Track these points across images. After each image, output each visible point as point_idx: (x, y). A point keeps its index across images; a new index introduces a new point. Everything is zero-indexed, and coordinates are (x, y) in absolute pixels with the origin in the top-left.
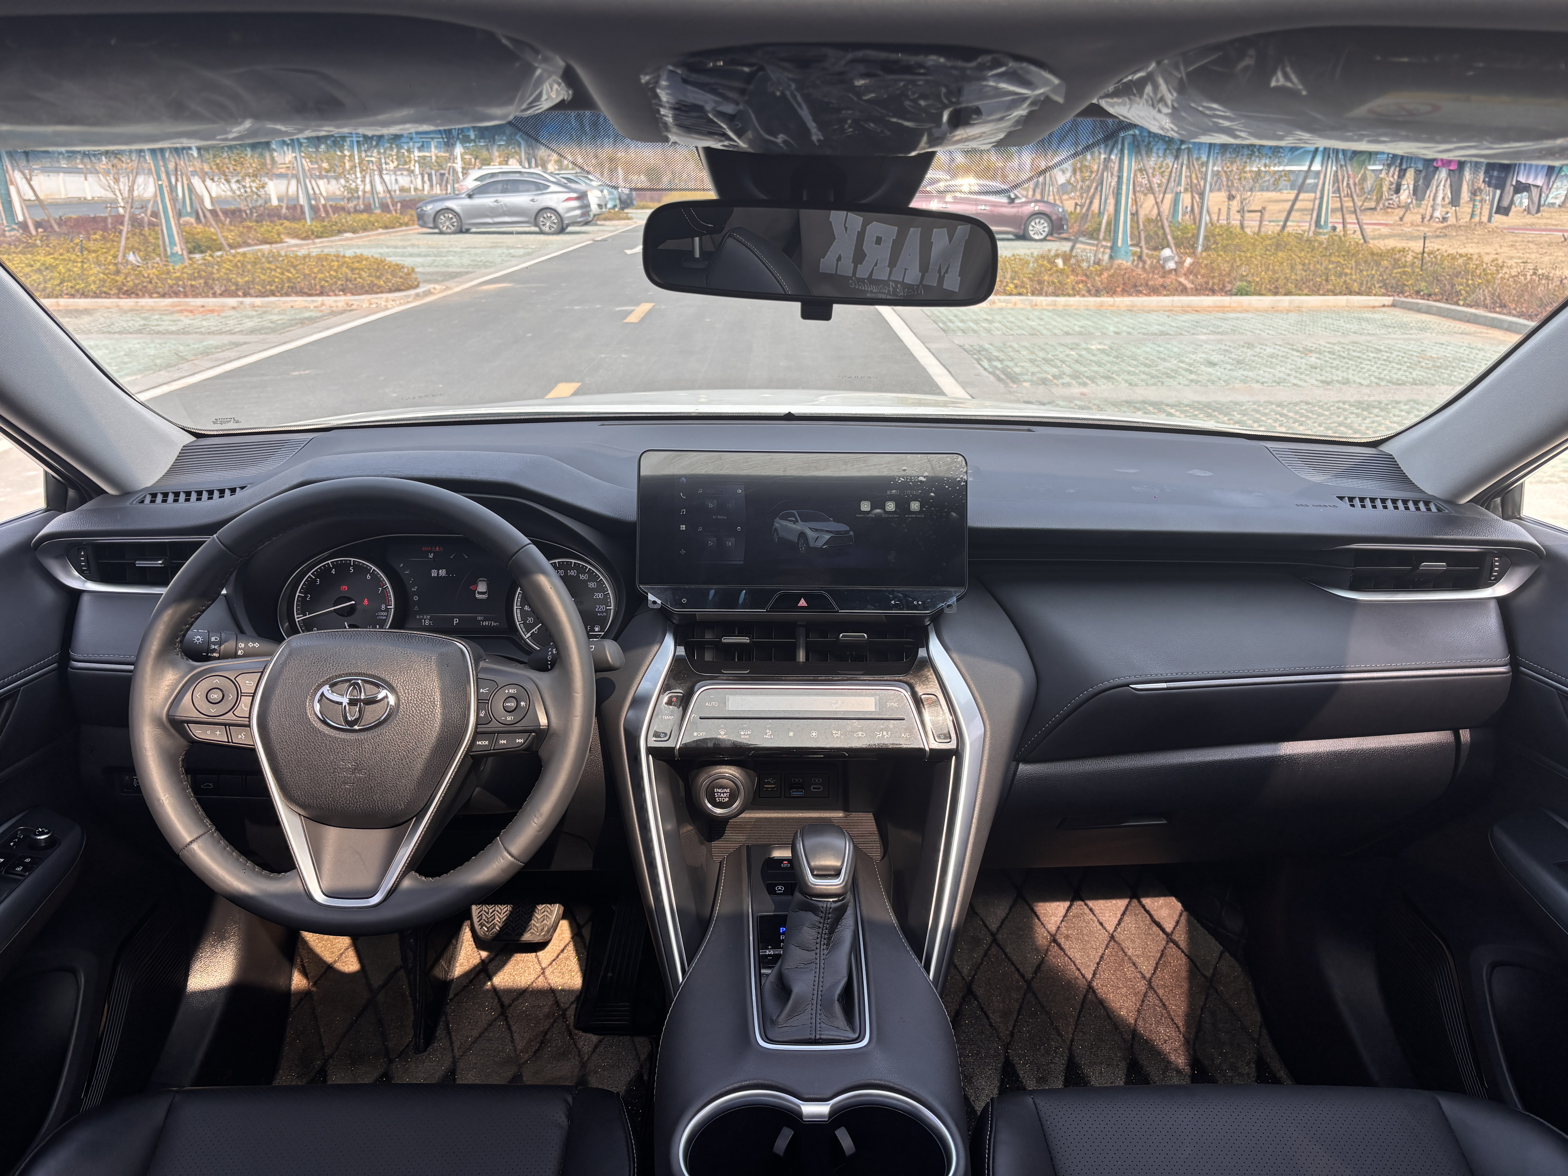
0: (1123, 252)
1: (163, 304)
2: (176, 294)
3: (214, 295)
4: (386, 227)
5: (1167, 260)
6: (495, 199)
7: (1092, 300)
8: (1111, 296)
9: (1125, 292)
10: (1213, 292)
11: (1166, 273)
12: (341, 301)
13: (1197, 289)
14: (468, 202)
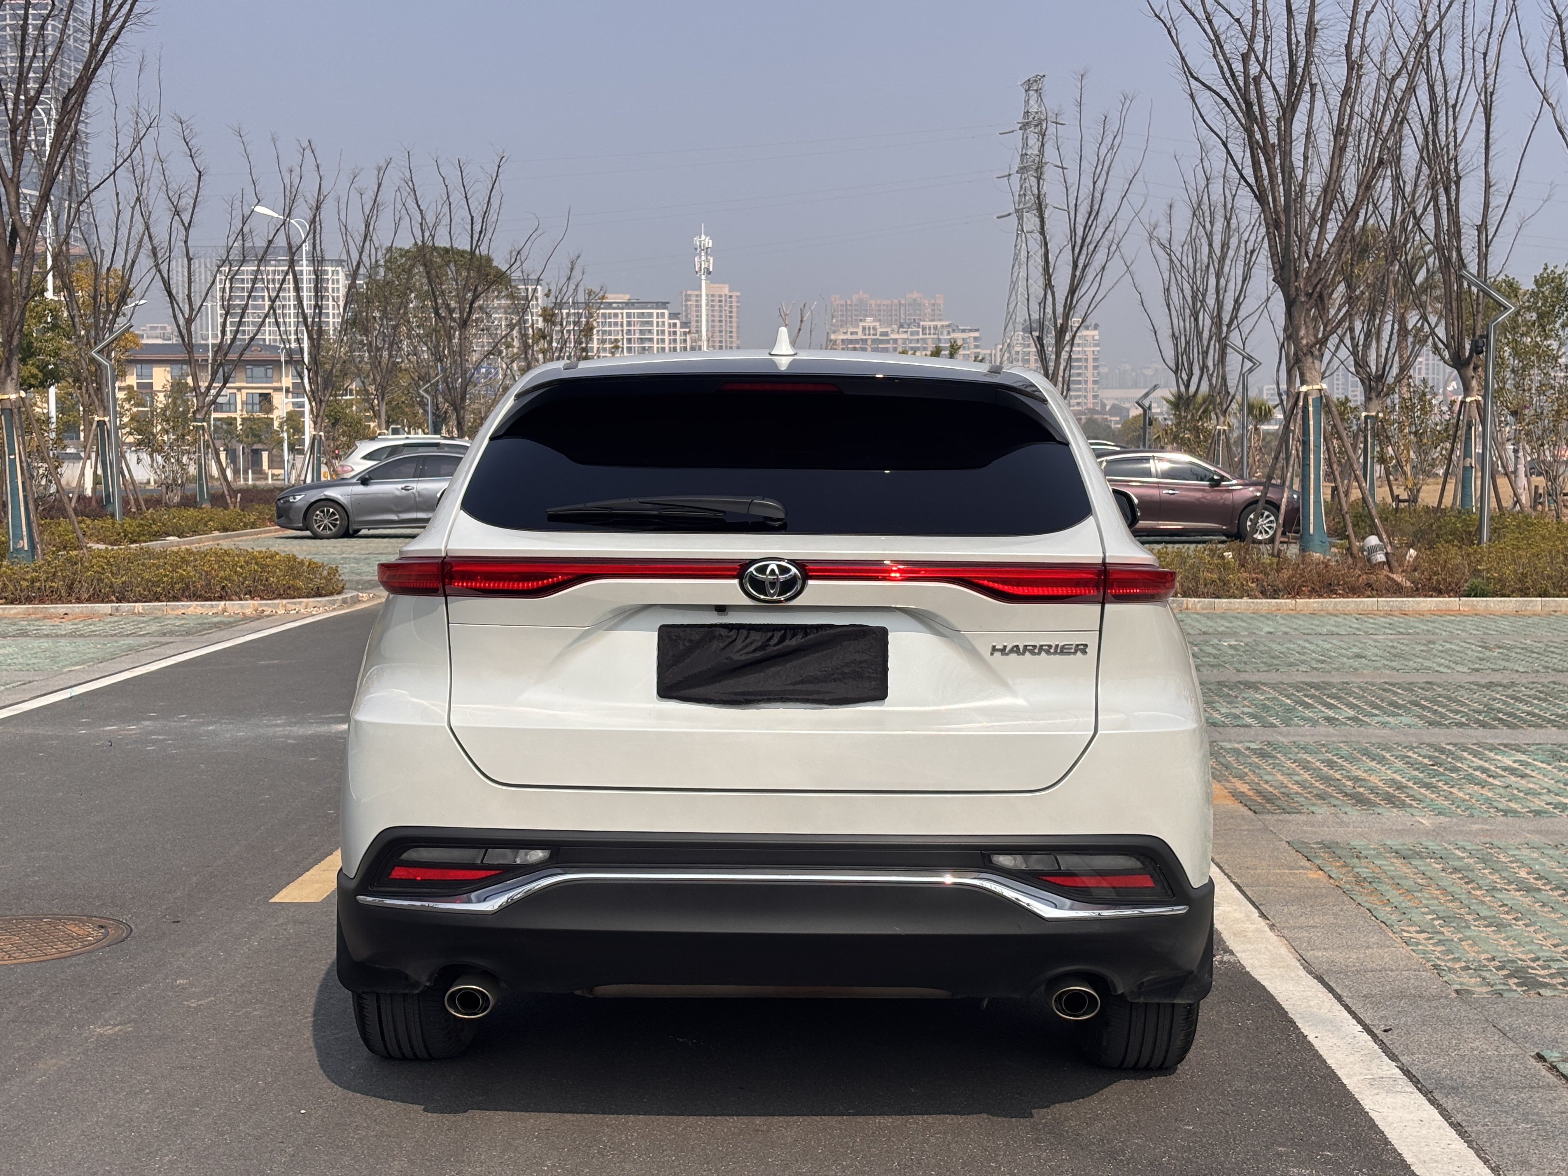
0: (1317, 542)
1: (13, 612)
2: (29, 600)
3: (79, 601)
4: (225, 530)
5: (1373, 550)
6: (403, 486)
7: (1265, 604)
8: (1294, 597)
9: (1315, 593)
10: (1440, 593)
11: (1373, 567)
12: (249, 606)
13: (1417, 589)
14: (361, 489)
